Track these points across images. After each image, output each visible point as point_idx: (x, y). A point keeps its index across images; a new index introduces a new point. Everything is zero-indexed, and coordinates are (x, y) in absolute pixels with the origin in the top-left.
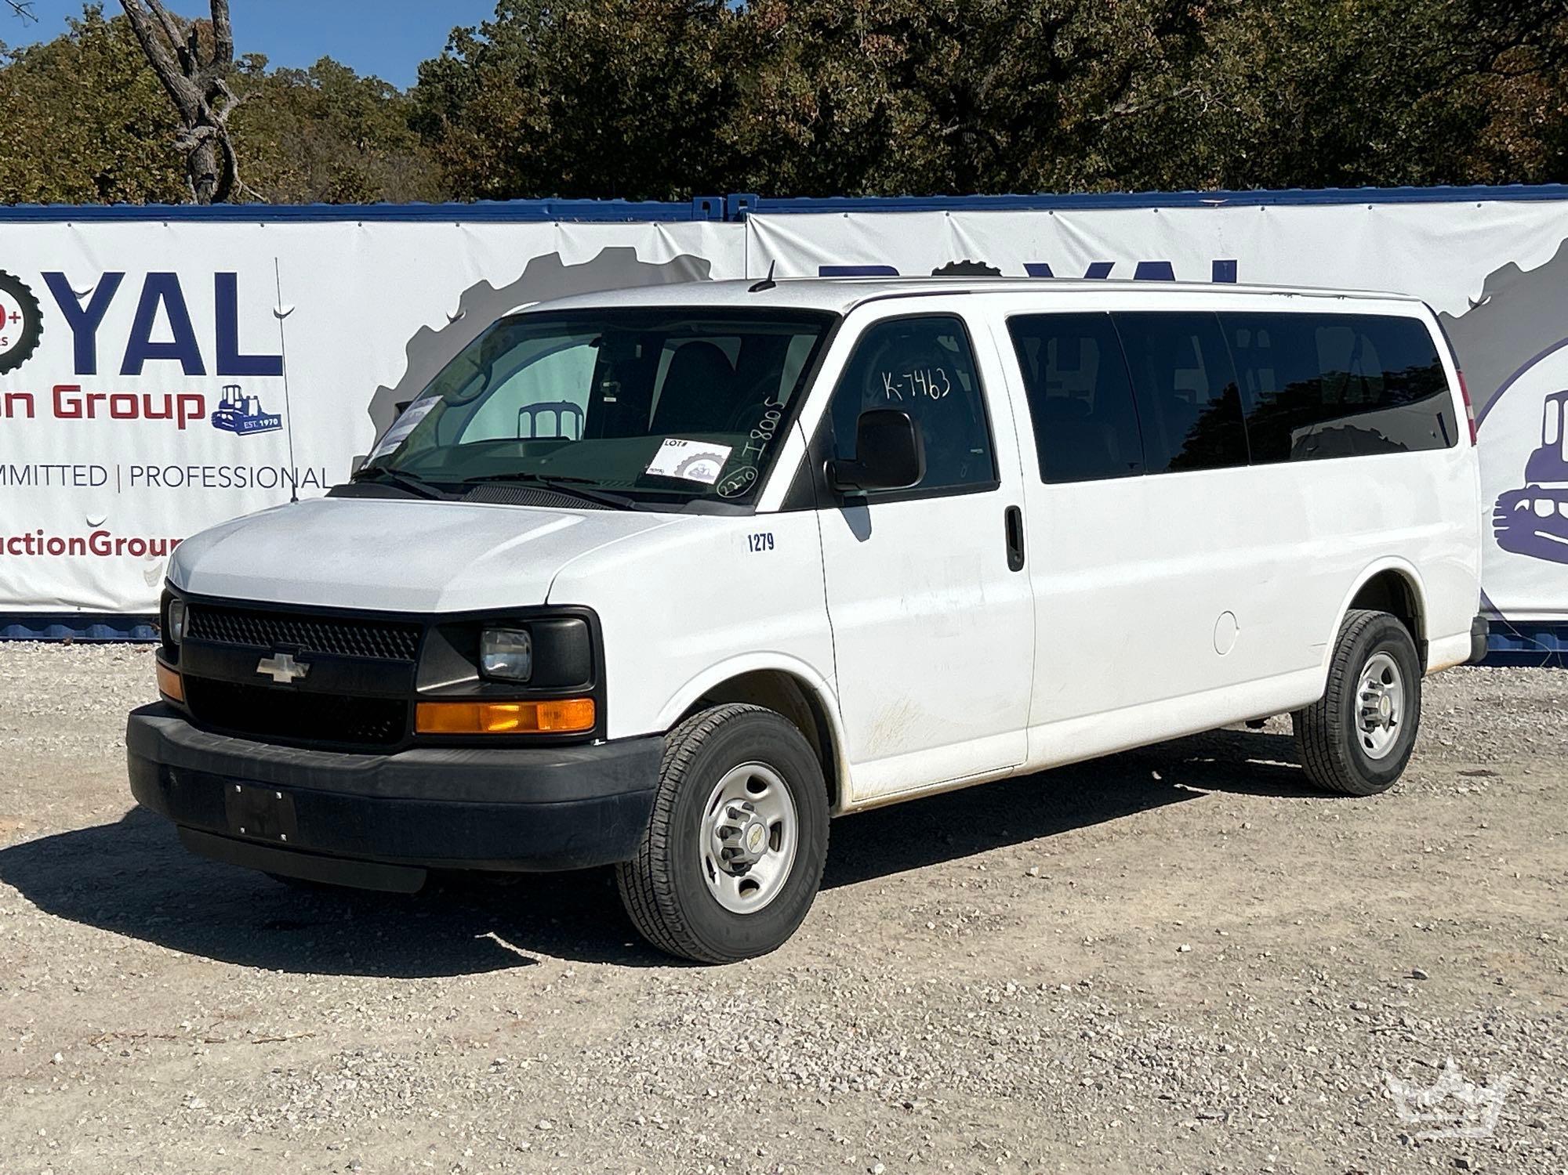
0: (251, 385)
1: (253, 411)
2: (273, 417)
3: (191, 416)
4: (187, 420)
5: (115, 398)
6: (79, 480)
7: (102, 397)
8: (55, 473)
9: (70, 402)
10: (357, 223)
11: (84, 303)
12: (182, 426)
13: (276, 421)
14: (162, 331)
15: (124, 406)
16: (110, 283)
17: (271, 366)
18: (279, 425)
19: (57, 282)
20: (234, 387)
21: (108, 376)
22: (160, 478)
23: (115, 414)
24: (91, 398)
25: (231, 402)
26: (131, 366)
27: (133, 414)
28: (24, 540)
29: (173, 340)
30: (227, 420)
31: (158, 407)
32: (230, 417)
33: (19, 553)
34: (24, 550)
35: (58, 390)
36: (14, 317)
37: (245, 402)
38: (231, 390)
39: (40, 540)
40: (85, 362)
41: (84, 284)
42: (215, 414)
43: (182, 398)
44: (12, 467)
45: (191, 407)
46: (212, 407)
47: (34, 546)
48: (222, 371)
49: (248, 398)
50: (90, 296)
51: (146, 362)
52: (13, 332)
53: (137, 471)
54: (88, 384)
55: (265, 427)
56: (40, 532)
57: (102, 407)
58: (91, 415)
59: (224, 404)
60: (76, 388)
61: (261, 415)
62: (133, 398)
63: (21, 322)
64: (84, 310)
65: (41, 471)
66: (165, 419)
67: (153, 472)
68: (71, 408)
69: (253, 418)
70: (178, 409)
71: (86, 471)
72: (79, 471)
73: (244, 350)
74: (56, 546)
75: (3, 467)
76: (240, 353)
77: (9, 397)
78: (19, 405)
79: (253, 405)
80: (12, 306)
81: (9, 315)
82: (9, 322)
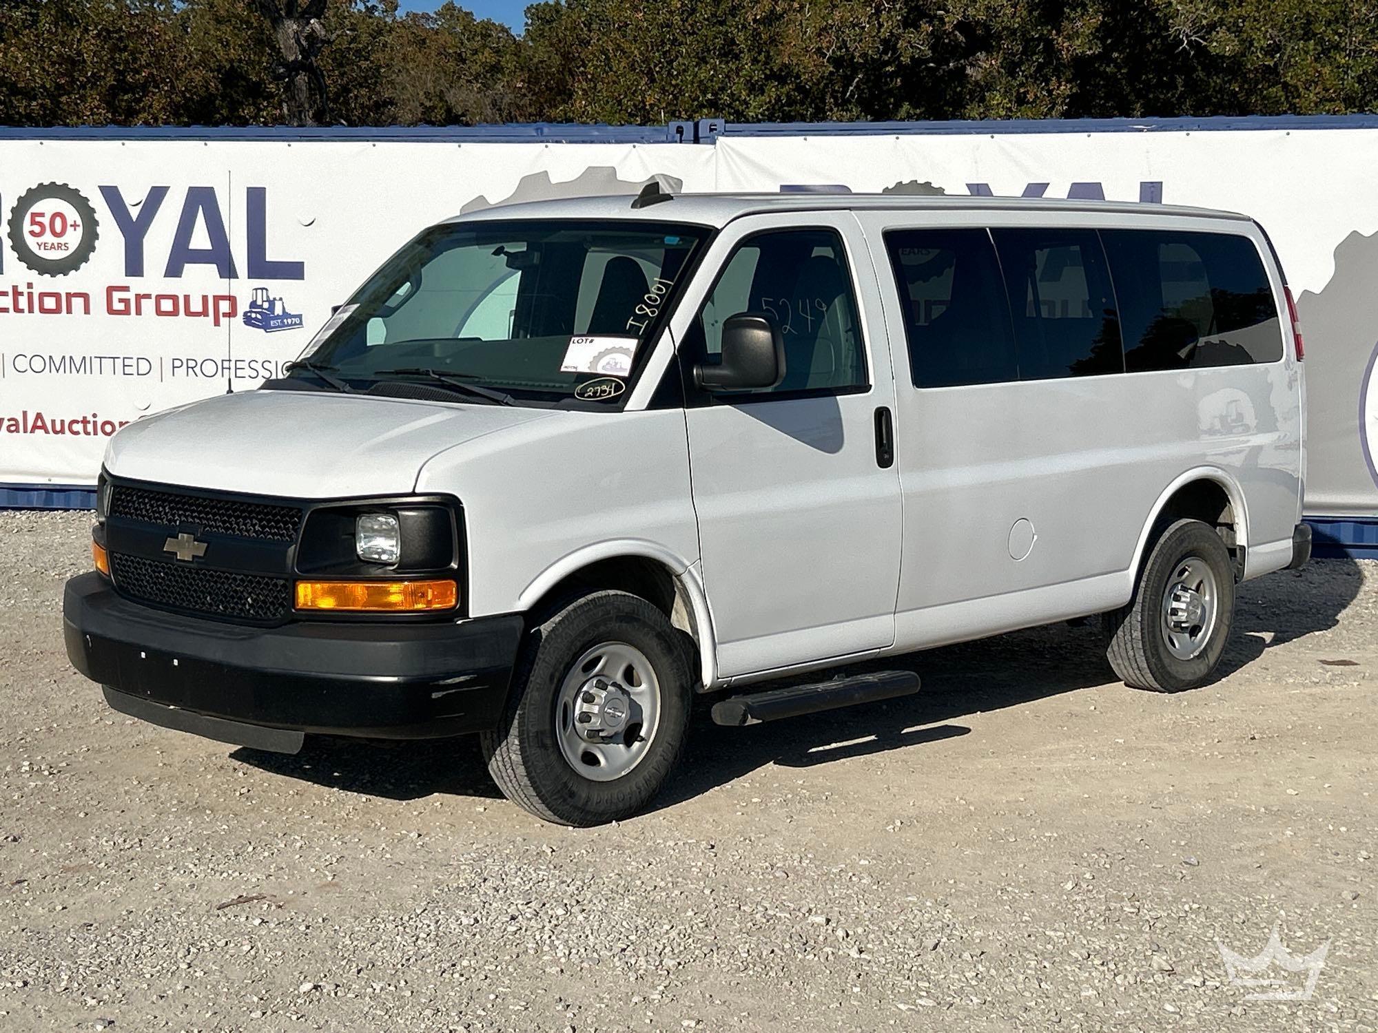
0: (276, 287)
1: (278, 310)
2: (295, 316)
3: (225, 315)
4: (221, 319)
5: (159, 298)
6: (127, 370)
7: (148, 296)
8: (107, 364)
9: (121, 300)
10: (372, 143)
11: (134, 213)
12: (217, 323)
13: (297, 320)
14: (200, 239)
15: (167, 305)
16: (157, 195)
17: (294, 271)
18: (301, 323)
19: (112, 195)
20: (262, 289)
22: (197, 370)
23: (159, 312)
24: (139, 297)
25: (259, 302)
26: (174, 270)
27: (175, 313)
28: (82, 422)
29: (210, 247)
30: (256, 319)
31: (196, 306)
32: (259, 316)
33: (77, 433)
34: (81, 431)
35: (111, 290)
36: (75, 226)
37: (272, 303)
38: (259, 292)
39: (95, 423)
40: (134, 266)
41: (133, 198)
42: (245, 313)
43: (217, 299)
44: (71, 357)
45: (224, 306)
46: (243, 307)
47: (90, 428)
48: (251, 275)
49: (275, 299)
50: (140, 206)
51: (187, 266)
52: (73, 238)
53: (177, 363)
54: (137, 285)
55: (288, 325)
56: (95, 416)
57: (148, 306)
58: (139, 312)
59: (253, 304)
60: (126, 289)
61: (286, 315)
62: (174, 298)
63: (80, 230)
64: (134, 219)
65: (96, 362)
66: (202, 318)
67: (192, 364)
68: (121, 306)
69: (278, 317)
70: (213, 309)
71: (134, 362)
72: (127, 362)
73: (271, 256)
74: (107, 428)
75: (64, 357)
76: (267, 259)
77: (69, 296)
78: (78, 303)
79: (278, 306)
80: (72, 215)
81: (70, 222)
82: (70, 230)
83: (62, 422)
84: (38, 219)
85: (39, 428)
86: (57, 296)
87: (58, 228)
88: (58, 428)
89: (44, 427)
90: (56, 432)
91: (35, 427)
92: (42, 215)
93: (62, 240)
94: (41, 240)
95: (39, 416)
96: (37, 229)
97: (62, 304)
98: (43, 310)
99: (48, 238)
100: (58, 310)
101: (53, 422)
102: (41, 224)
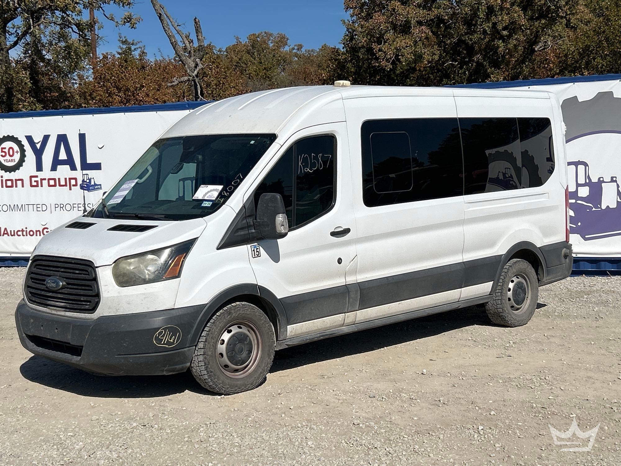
0: (92, 173)
1: (92, 183)
2: (99, 185)
3: (73, 185)
4: (72, 187)
5: (49, 179)
6: (38, 209)
7: (45, 179)
8: (31, 207)
9: (35, 181)
10: (123, 113)
11: (38, 146)
12: (70, 189)
13: (99, 187)
14: (63, 156)
15: (52, 183)
16: (46, 138)
17: (97, 166)
18: (101, 188)
19: (30, 139)
20: (86, 174)
21: (47, 173)
22: (64, 208)
23: (49, 186)
24: (42, 180)
25: (85, 180)
26: (54, 168)
27: (55, 186)
28: (22, 231)
29: (66, 159)
30: (85, 187)
31: (63, 183)
32: (86, 186)
33: (20, 236)
34: (21, 235)
35: (31, 177)
36: (17, 152)
37: (90, 180)
38: (85, 175)
39: (26, 231)
40: (39, 168)
41: (38, 139)
42: (81, 185)
43: (70, 179)
44: (17, 205)
45: (73, 182)
46: (80, 182)
47: (25, 233)
48: (82, 169)
49: (91, 178)
50: (40, 143)
51: (58, 166)
52: (17, 157)
53: (57, 206)
54: (41, 175)
55: (96, 189)
56: (26, 228)
57: (45, 183)
58: (42, 186)
59: (83, 181)
60: (37, 177)
61: (95, 185)
62: (54, 179)
63: (19, 153)
64: (38, 148)
65: (26, 206)
66: (65, 187)
67: (62, 206)
68: (35, 184)
69: (92, 186)
70: (69, 183)
71: (40, 206)
72: (38, 206)
73: (89, 161)
74: (32, 233)
75: (14, 205)
76: (88, 162)
77: (16, 180)
78: (19, 183)
79: (92, 180)
80: (16, 148)
81: (15, 151)
82: (15, 154)
83: (14, 231)
84: (4, 150)
85: (6, 234)
86: (12, 180)
87: (11, 153)
88: (13, 234)
89: (7, 234)
90: (12, 236)
91: (4, 234)
92: (5, 148)
93: (13, 158)
94: (5, 158)
95: (6, 229)
96: (3, 154)
97: (13, 184)
98: (7, 187)
99: (8, 157)
100: (12, 186)
101: (11, 231)
102: (5, 152)
